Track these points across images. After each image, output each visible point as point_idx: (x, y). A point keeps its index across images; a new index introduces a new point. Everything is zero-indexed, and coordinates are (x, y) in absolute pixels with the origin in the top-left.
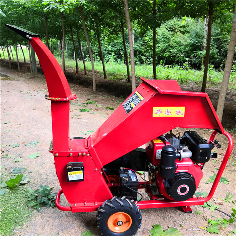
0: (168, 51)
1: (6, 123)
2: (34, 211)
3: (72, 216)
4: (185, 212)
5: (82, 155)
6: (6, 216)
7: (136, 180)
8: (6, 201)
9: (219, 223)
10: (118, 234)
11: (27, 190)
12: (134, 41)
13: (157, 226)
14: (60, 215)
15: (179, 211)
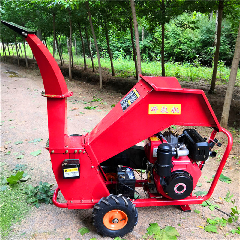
0: (178, 48)
1: (11, 121)
2: (33, 208)
3: (70, 213)
4: (184, 211)
5: (78, 153)
6: (5, 212)
7: (133, 178)
8: (7, 197)
9: (217, 222)
10: (114, 231)
11: (27, 187)
12: (144, 37)
13: (154, 224)
14: (59, 212)
15: (177, 210)
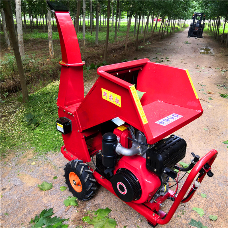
4: (149, 223)
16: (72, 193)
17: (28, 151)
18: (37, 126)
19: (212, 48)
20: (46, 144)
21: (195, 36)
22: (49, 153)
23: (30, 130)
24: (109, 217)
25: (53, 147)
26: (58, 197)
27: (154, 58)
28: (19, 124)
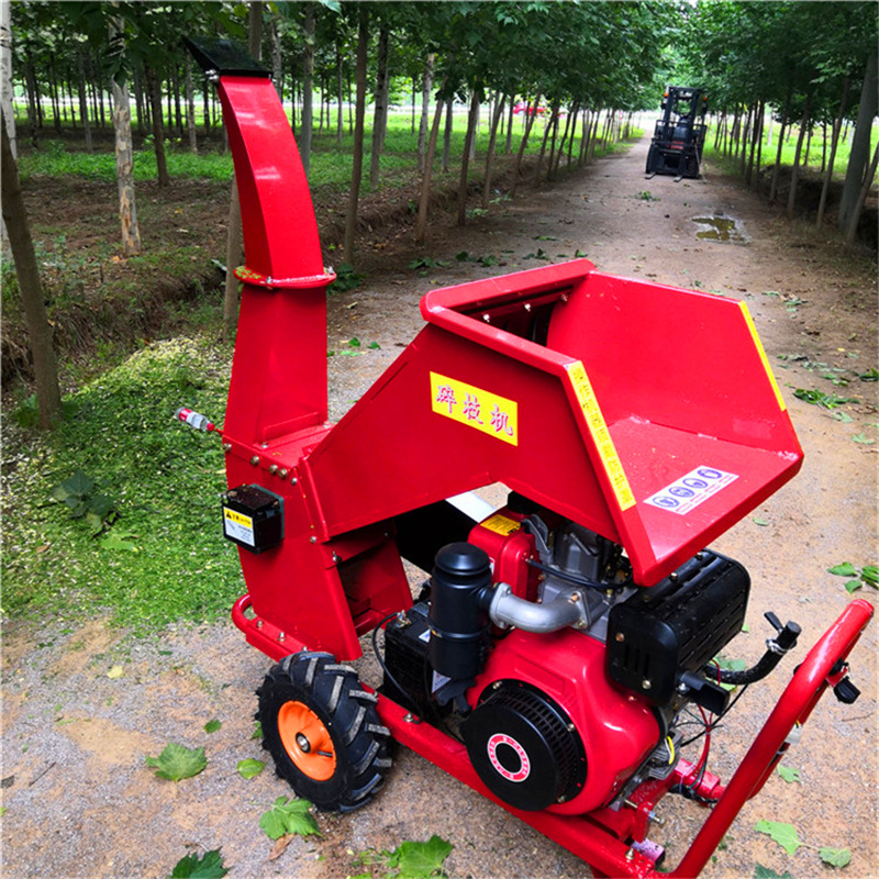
16: (288, 786)
17: (89, 623)
18: (111, 521)
19: (740, 217)
20: (155, 594)
21: (674, 171)
22: (173, 627)
23: (84, 538)
24: (449, 873)
25: (189, 603)
26: (232, 802)
27: (532, 255)
28: (36, 517)
